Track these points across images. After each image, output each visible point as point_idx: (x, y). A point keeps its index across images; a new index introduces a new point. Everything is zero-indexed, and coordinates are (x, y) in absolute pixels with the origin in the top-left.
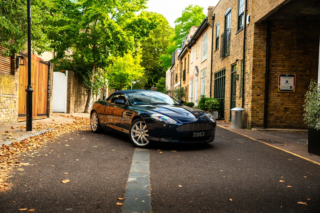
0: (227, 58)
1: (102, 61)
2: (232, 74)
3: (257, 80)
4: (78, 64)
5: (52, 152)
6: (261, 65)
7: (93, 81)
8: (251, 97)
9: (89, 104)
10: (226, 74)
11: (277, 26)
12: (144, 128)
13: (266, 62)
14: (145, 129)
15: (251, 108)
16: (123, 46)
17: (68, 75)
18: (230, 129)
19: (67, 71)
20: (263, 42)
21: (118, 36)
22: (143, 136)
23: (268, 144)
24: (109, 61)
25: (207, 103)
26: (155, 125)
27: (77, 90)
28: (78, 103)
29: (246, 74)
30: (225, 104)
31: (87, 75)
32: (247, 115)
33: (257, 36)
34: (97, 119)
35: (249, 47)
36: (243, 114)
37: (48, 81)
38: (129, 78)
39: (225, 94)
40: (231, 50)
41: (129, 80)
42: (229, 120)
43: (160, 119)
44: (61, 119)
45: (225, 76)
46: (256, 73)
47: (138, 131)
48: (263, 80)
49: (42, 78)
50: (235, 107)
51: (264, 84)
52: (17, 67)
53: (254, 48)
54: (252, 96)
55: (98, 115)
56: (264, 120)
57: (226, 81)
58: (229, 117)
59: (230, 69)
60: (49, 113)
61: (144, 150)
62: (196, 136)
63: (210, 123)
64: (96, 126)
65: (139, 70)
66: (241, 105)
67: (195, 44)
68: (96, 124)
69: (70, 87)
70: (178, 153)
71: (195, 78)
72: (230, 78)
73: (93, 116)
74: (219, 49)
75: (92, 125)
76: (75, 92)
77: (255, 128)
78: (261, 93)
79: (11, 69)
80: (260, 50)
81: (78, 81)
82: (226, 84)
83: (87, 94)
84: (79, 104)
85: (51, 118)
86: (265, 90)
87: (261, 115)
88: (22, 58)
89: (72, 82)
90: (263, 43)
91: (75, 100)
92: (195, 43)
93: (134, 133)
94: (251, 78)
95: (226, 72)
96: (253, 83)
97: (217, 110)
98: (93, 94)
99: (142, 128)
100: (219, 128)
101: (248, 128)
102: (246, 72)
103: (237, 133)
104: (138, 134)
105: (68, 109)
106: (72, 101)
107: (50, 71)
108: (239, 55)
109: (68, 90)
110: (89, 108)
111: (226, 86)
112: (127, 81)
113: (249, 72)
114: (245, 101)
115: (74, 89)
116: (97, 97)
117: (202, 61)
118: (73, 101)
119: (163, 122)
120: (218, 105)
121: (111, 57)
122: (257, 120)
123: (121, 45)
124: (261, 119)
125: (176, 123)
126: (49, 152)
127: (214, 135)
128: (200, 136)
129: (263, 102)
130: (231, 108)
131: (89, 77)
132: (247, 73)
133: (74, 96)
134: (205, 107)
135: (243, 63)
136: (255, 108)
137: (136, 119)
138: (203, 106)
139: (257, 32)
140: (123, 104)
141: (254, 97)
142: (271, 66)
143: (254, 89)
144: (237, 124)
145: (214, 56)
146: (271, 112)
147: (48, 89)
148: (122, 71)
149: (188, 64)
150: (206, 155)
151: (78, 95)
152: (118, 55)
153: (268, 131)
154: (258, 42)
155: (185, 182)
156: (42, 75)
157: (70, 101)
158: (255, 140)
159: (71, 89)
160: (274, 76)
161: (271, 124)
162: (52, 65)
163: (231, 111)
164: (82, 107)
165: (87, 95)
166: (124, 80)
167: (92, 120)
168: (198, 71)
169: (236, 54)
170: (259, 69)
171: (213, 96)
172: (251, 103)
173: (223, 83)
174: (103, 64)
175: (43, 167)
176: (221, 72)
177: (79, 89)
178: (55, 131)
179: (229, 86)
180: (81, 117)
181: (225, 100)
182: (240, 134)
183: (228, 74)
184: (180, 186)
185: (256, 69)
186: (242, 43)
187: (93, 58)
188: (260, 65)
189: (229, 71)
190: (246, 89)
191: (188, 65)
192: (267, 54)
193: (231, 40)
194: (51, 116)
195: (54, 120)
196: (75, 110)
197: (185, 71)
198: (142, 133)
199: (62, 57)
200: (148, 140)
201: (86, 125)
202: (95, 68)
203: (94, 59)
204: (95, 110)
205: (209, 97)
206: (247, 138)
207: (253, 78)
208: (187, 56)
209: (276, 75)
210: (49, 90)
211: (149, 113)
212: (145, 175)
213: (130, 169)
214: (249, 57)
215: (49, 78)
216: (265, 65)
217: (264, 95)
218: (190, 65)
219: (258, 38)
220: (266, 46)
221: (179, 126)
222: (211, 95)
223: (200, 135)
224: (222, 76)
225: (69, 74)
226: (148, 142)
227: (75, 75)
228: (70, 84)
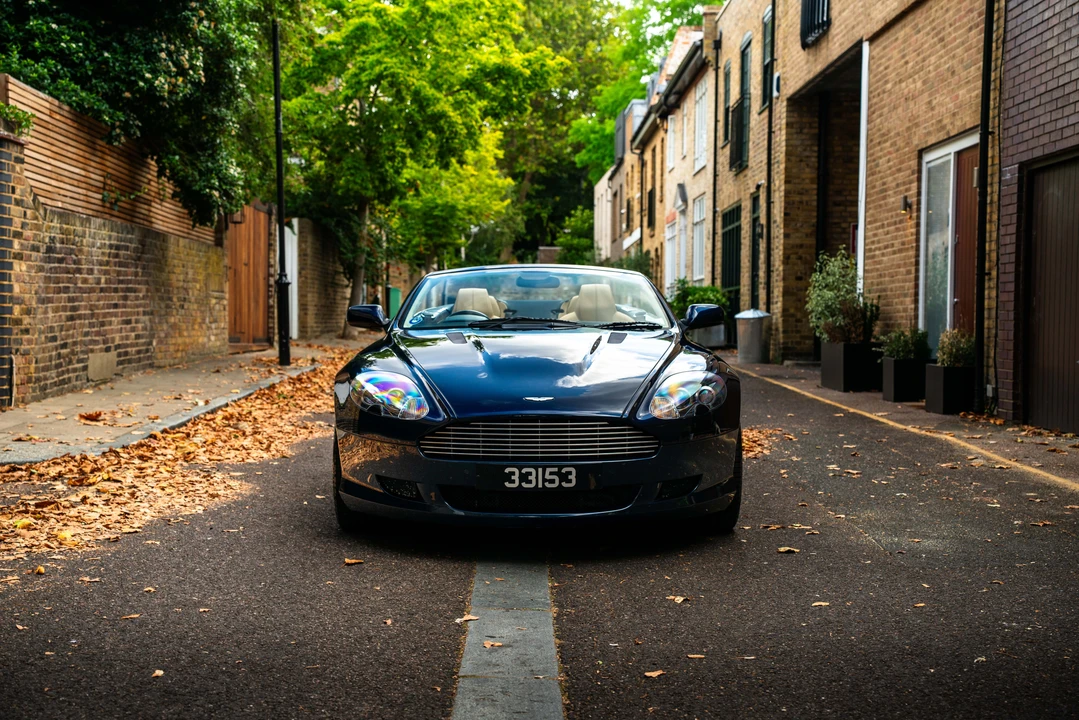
0: (744, 173)
2: (753, 221)
3: (795, 240)
6: (805, 202)
7: (367, 247)
8: (783, 285)
10: (742, 219)
11: (845, 104)
13: (818, 195)
15: (782, 310)
16: (452, 145)
19: (296, 221)
20: (808, 145)
24: (408, 180)
25: (691, 301)
28: (321, 310)
29: (774, 226)
31: (351, 229)
32: (775, 329)
33: (794, 131)
35: (778, 156)
36: (765, 327)
37: (268, 254)
38: (457, 221)
39: (741, 275)
40: (751, 154)
45: (740, 226)
46: (793, 224)
48: (812, 241)
52: (226, 228)
53: (787, 161)
54: (784, 279)
56: (815, 340)
57: (742, 237)
59: (749, 207)
60: (273, 338)
65: (491, 187)
66: (766, 304)
67: (679, 108)
69: (307, 264)
71: (679, 218)
72: (749, 233)
76: (317, 279)
77: (792, 360)
78: (806, 274)
79: (216, 232)
80: (803, 164)
82: (743, 248)
84: (324, 314)
89: (309, 251)
90: (808, 149)
91: (317, 301)
92: (677, 106)
94: (782, 236)
95: (743, 214)
96: (785, 249)
102: (773, 219)
105: (303, 327)
107: (273, 227)
109: (300, 273)
111: (743, 253)
112: (453, 233)
113: (778, 221)
114: (772, 295)
115: (314, 270)
117: (697, 169)
118: (312, 305)
121: (411, 169)
122: (798, 340)
124: (809, 338)
131: (353, 234)
132: (775, 222)
133: (315, 290)
135: (768, 196)
136: (792, 311)
139: (792, 120)
141: (786, 284)
142: (830, 203)
143: (788, 264)
144: (749, 351)
145: (719, 160)
147: (269, 275)
149: (662, 169)
151: (322, 285)
152: (432, 165)
154: (796, 146)
156: (260, 240)
159: (308, 272)
160: (839, 230)
165: (348, 287)
166: (442, 228)
168: (685, 200)
169: (758, 168)
170: (799, 212)
171: (718, 282)
172: (782, 299)
173: (738, 244)
174: (390, 195)
176: (733, 211)
179: (748, 253)
181: (742, 291)
183: (746, 221)
185: (792, 214)
188: (801, 202)
189: (747, 212)
190: (773, 263)
191: (662, 175)
192: (819, 176)
193: (751, 126)
196: (316, 331)
197: (652, 194)
202: (370, 208)
205: (708, 285)
207: (786, 236)
208: (657, 142)
209: (844, 225)
214: (778, 181)
215: (270, 245)
216: (815, 203)
218: (666, 175)
219: (795, 136)
220: (816, 154)
222: (713, 279)
224: (735, 224)
225: (303, 227)
227: (314, 229)
228: (306, 255)
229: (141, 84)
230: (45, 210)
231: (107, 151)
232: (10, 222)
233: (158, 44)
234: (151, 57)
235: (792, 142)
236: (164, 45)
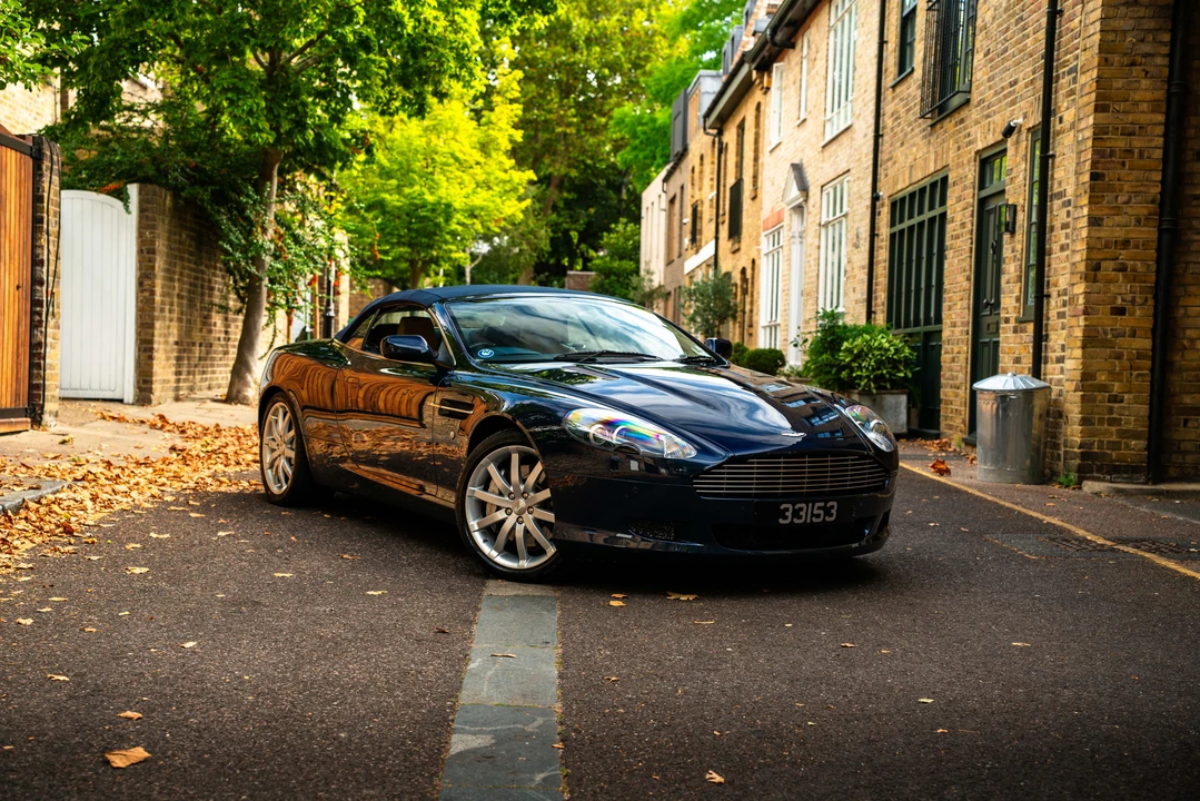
0: (957, 117)
1: (318, 136)
2: (982, 202)
3: (1112, 231)
4: (190, 150)
5: (58, 607)
6: (1136, 151)
7: (271, 241)
8: (1082, 323)
9: (250, 358)
10: (949, 202)
12: (532, 479)
13: (1165, 135)
14: (538, 487)
15: (1077, 375)
16: (423, 62)
17: (142, 210)
18: (969, 486)
19: (133, 190)
20: (1149, 31)
21: (393, 8)
22: (528, 519)
23: (1172, 565)
24: (354, 136)
25: (849, 351)
26: (587, 463)
27: (191, 284)
28: (193, 352)
29: (1057, 203)
30: (945, 358)
31: (241, 209)
32: (1060, 414)
34: (292, 433)
35: (1077, 58)
36: (1037, 410)
37: (34, 239)
38: (454, 226)
39: (945, 305)
40: (980, 74)
41: (454, 234)
42: (964, 440)
43: (614, 435)
44: (108, 434)
45: (943, 216)
46: (1109, 197)
47: (501, 494)
48: (1149, 233)
50: (994, 372)
51: (1152, 253)
53: (1104, 62)
54: (1085, 312)
55: (299, 414)
56: (1149, 440)
57: (948, 237)
58: (964, 422)
59: (970, 176)
60: (43, 406)
61: (531, 590)
62: (796, 521)
63: (868, 457)
64: (290, 471)
65: (505, 182)
66: (1028, 362)
67: (793, 46)
68: (289, 460)
69: (153, 268)
70: (702, 609)
71: (792, 223)
72: (969, 226)
73: (271, 417)
74: (918, 74)
75: (266, 466)
76: (180, 297)
77: (1103, 480)
78: (1133, 302)
80: (1136, 71)
81: (192, 238)
82: (949, 254)
83: (239, 305)
84: (200, 359)
85: (52, 430)
86: (1157, 283)
87: (1134, 411)
89: (161, 245)
90: (1150, 37)
91: (180, 335)
92: (789, 44)
93: (482, 508)
94: (1084, 222)
95: (952, 194)
96: (1090, 248)
97: (904, 387)
98: (274, 305)
99: (523, 481)
100: (912, 480)
101: (1062, 479)
102: (1056, 190)
103: (1007, 505)
104: (499, 508)
105: (145, 382)
106: (162, 340)
107: (46, 185)
108: (1022, 104)
109: (140, 283)
110: (249, 378)
111: (951, 265)
112: (446, 242)
113: (1070, 190)
114: (1051, 344)
115: (172, 280)
116: (290, 322)
117: (828, 137)
118: (166, 342)
119: (628, 452)
120: (907, 362)
121: (360, 116)
122: (1114, 438)
123: (415, 57)
124: (1136, 435)
125: (694, 453)
126: (43, 603)
127: (887, 515)
128: (814, 520)
129: (1145, 343)
130: (976, 376)
131: (247, 219)
132: (1061, 195)
133: (175, 316)
134: (839, 372)
135: (1038, 145)
136: (1102, 378)
137: (492, 432)
138: (832, 366)
140: (427, 357)
141: (1095, 322)
142: (1190, 155)
143: (1095, 281)
144: (1005, 458)
145: (888, 108)
146: (1188, 400)
148: (417, 188)
149: (756, 150)
150: (846, 619)
151: (196, 309)
152: (397, 109)
153: (1171, 495)
154: (1124, 32)
155: (742, 758)
157: (151, 342)
158: (1101, 541)
159: (159, 282)
161: (1190, 459)
162: (55, 155)
163: (973, 393)
164: (214, 372)
165: (239, 311)
166: (431, 235)
167: (266, 438)
168: (804, 188)
169: (1005, 97)
170: (1123, 173)
171: (880, 319)
172: (1078, 353)
173: (935, 251)
174: (320, 156)
175: (9, 683)
176: (922, 190)
177: (196, 278)
178: (72, 495)
179: (966, 265)
180: (210, 422)
181: (946, 334)
182: (1019, 513)
183: (962, 204)
184: (714, 775)
185: (1109, 174)
186: (1037, 40)
187: (268, 120)
188: (1129, 151)
189: (965, 188)
190: (1052, 280)
191: (756, 159)
192: (1169, 96)
193: (979, 23)
194: (52, 418)
195: (66, 438)
196: (177, 389)
197: (737, 190)
198: (522, 503)
199: (109, 116)
200: (551, 540)
201: (238, 463)
202: (281, 173)
203: (276, 129)
204: (284, 387)
205: (862, 322)
206: (1061, 530)
207: (1094, 222)
208: (748, 111)
210: (41, 284)
211: (558, 405)
212: (534, 720)
213: (459, 689)
214: (1073, 111)
216: (1158, 154)
217: (1151, 311)
218: (765, 158)
219: (1123, 10)
220: (1165, 50)
221: (708, 472)
222: (870, 313)
223: (813, 515)
224: (927, 215)
225: (148, 202)
226: (551, 550)
227: (175, 208)
228: (152, 252)
235: (1115, 24)
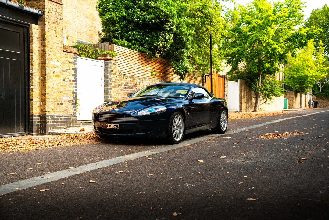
7: (260, 86)
9: (257, 105)
17: (240, 83)
19: (239, 80)
28: (249, 104)
37: (224, 89)
38: (309, 80)
41: (309, 81)
49: (220, 87)
52: (206, 81)
65: (322, 70)
69: (242, 92)
76: (246, 96)
79: (202, 83)
81: (248, 87)
83: (256, 96)
88: (208, 76)
89: (243, 88)
91: (246, 102)
105: (241, 108)
107: (226, 81)
109: (240, 94)
110: (257, 108)
112: (307, 83)
115: (245, 93)
118: (244, 102)
131: (256, 83)
133: (245, 98)
147: (224, 94)
148: (300, 73)
151: (249, 97)
156: (220, 84)
157: (242, 102)
159: (243, 94)
162: (227, 77)
164: (252, 107)
166: (304, 82)
177: (249, 93)
196: (246, 110)
199: (237, 69)
202: (262, 76)
215: (225, 86)
227: (245, 82)
228: (241, 89)
229: (155, 44)
230: (124, 76)
231: (154, 62)
232: (111, 79)
233: (159, 34)
234: (158, 37)
236: (161, 34)
